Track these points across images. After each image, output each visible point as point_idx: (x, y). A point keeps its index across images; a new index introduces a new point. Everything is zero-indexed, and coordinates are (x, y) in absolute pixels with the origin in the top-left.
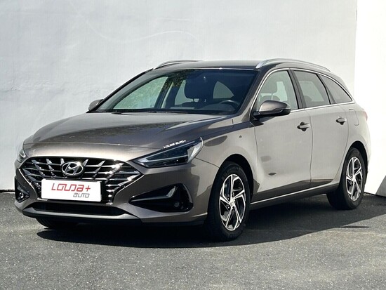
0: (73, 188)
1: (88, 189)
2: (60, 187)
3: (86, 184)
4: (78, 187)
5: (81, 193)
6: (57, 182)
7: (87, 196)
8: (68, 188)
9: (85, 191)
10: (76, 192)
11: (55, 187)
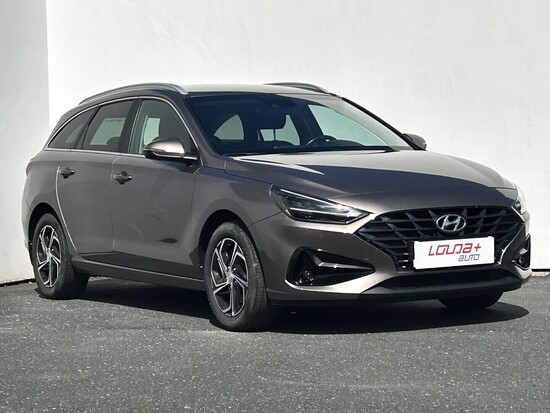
0: (458, 249)
1: (478, 247)
2: (441, 250)
3: (475, 241)
4: (464, 246)
5: (468, 254)
6: (435, 244)
7: (476, 257)
8: (450, 250)
9: (473, 251)
10: (462, 254)
11: (434, 251)
